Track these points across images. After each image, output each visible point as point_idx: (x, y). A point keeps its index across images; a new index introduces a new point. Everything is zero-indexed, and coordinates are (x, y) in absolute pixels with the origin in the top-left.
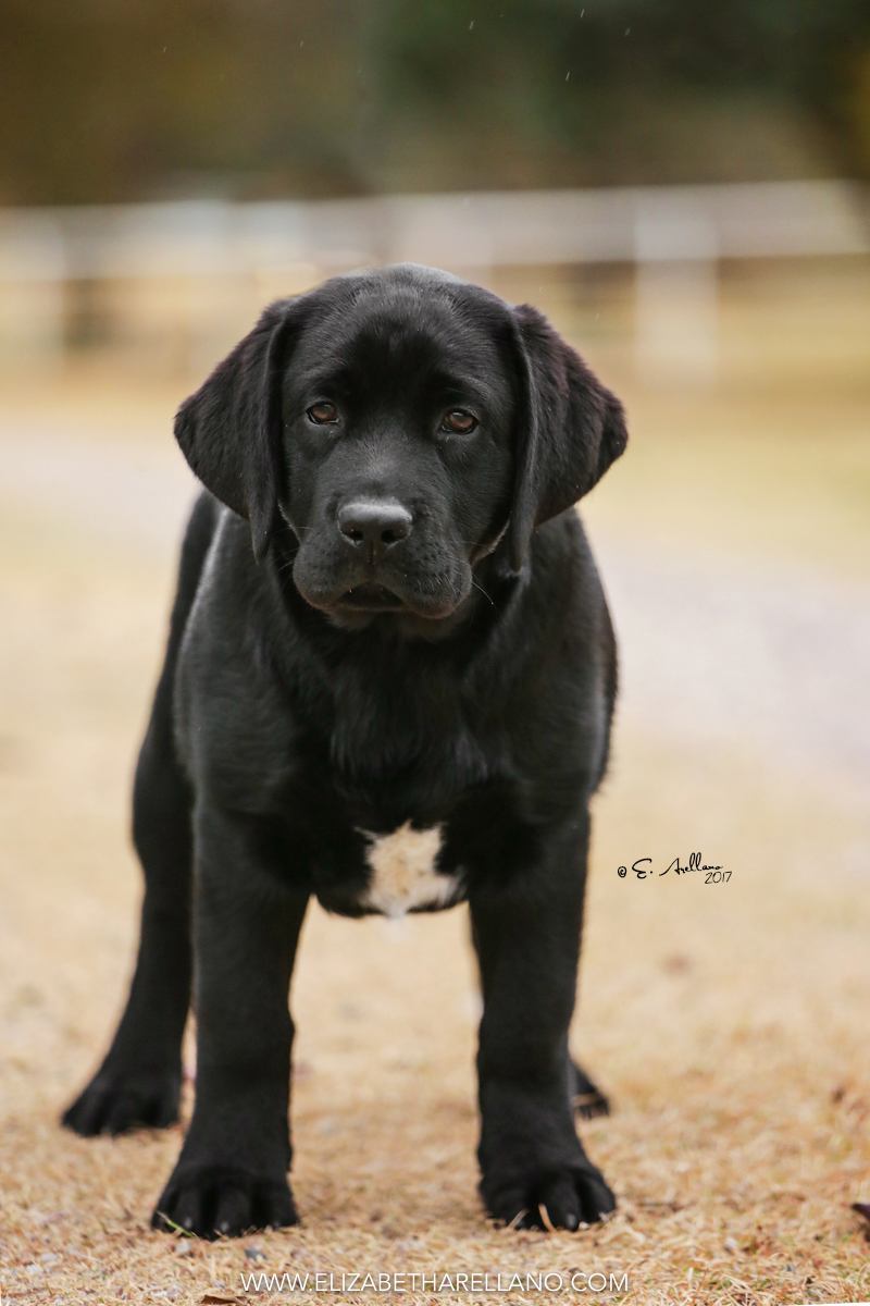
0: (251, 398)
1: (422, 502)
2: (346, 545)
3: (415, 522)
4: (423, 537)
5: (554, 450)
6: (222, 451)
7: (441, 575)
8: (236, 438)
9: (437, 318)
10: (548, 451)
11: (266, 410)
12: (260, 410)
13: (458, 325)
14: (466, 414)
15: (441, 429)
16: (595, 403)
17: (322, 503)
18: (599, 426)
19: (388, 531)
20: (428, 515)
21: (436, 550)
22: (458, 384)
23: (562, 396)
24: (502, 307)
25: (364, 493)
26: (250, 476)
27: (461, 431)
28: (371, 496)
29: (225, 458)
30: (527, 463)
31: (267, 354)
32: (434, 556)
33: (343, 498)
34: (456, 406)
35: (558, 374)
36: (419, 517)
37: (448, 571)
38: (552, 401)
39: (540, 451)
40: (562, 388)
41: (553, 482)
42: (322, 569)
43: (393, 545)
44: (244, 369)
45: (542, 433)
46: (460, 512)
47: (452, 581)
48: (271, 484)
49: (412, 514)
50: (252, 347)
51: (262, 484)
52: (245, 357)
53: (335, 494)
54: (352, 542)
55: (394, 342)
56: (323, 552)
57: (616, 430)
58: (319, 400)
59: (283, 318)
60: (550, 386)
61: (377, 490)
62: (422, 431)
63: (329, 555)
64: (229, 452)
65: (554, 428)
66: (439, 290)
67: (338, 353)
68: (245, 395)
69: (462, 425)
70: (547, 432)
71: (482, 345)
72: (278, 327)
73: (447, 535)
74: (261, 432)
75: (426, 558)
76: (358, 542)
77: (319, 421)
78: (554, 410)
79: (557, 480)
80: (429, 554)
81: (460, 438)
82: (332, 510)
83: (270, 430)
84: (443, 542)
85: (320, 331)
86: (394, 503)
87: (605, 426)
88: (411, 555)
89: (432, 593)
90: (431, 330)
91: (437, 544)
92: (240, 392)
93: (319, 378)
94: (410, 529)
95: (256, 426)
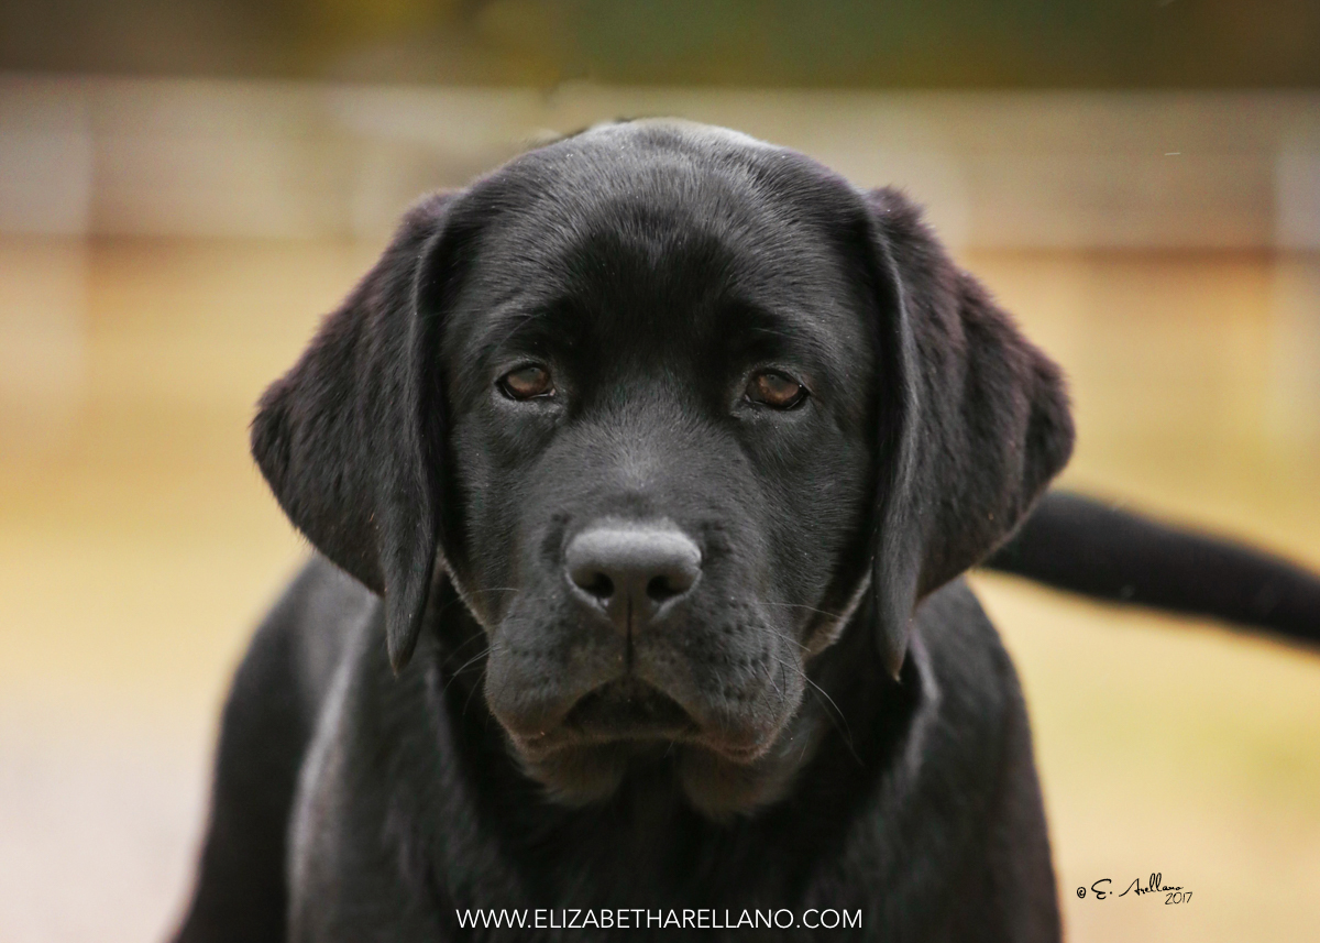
0: (389, 371)
1: (719, 529)
2: (581, 607)
3: (705, 563)
4: (720, 592)
5: (945, 449)
6: (340, 477)
7: (754, 663)
8: (363, 450)
9: (730, 205)
10: (934, 448)
11: (415, 395)
12: (406, 392)
13: (768, 216)
14: (787, 379)
15: (743, 400)
16: (1013, 365)
17: (534, 538)
18: (1022, 404)
19: (662, 579)
20: (729, 551)
21: (744, 616)
22: (773, 321)
23: (955, 350)
24: (845, 187)
25: (612, 512)
26: (387, 517)
27: (782, 407)
28: (624, 516)
29: (347, 488)
30: (901, 467)
31: (414, 295)
32: (740, 628)
33: (573, 523)
34: (771, 365)
35: (946, 309)
36: (714, 553)
37: (765, 657)
38: (939, 359)
39: (921, 450)
40: (954, 336)
41: (947, 505)
42: (538, 655)
43: (667, 606)
44: (374, 320)
45: (923, 414)
46: (785, 553)
47: (772, 675)
48: (425, 528)
49: (701, 548)
50: (386, 282)
51: (408, 529)
52: (374, 300)
53: (556, 518)
54: (593, 601)
55: (656, 249)
56: (539, 623)
57: (1052, 411)
58: (519, 360)
59: (441, 226)
60: (934, 331)
61: (636, 507)
62: (712, 406)
63: (550, 628)
64: (353, 475)
65: (945, 408)
66: (730, 156)
67: (551, 267)
68: (377, 371)
69: (780, 396)
70: (932, 413)
71: (812, 252)
72: (431, 242)
73: (761, 592)
74: (409, 436)
75: (728, 630)
76: (606, 602)
77: (521, 397)
78: (941, 375)
79: (954, 502)
80: (733, 624)
81: (777, 417)
82: (554, 548)
83: (424, 428)
84: (754, 602)
85: (515, 234)
86: (668, 528)
87: (1035, 407)
88: (702, 624)
89: (741, 697)
90: (721, 226)
91: (746, 606)
92: (369, 366)
93: (518, 318)
94: (699, 575)
95: (398, 422)
